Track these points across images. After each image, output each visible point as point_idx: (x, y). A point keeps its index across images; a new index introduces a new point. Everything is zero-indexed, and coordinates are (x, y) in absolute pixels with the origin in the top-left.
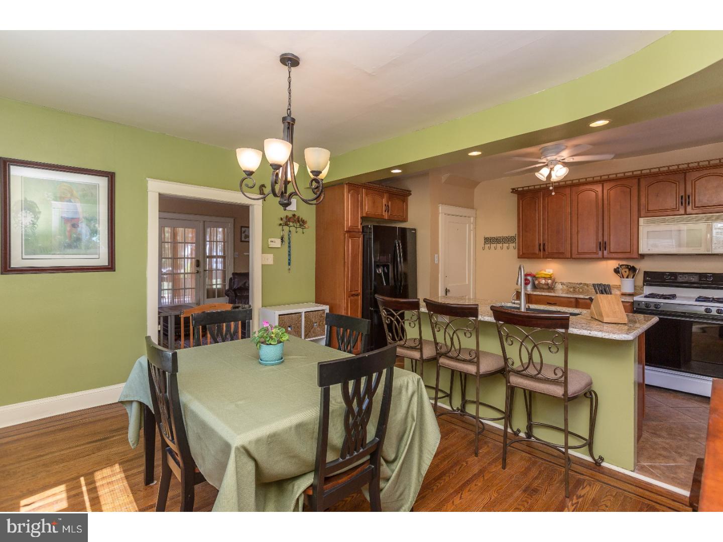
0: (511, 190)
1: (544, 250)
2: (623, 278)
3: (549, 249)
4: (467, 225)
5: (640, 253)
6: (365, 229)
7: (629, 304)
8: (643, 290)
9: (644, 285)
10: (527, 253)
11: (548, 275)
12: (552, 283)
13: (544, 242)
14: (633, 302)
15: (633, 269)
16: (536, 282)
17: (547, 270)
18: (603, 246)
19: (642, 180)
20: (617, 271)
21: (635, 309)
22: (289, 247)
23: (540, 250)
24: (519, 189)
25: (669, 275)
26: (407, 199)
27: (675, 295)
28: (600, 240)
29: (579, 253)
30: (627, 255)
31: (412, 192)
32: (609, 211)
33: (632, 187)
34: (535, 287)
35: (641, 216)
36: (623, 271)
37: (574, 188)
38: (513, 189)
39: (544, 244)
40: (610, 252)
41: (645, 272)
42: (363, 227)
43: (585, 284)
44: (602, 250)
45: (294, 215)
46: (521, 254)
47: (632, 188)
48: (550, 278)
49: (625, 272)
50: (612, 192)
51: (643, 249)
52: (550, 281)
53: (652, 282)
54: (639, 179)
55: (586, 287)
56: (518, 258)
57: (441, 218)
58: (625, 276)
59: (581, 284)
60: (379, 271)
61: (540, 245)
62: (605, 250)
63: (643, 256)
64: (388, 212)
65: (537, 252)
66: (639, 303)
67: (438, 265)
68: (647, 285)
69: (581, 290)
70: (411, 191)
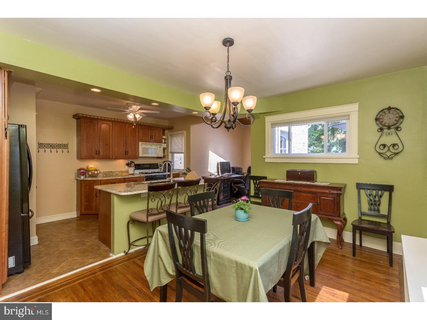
1: (99, 154)
3: (102, 154)
5: (139, 156)
10: (87, 156)
23: (96, 154)
25: (142, 165)
28: (125, 150)
29: (116, 156)
30: (135, 157)
35: (140, 141)
39: (99, 151)
40: (129, 156)
44: (126, 155)
47: (136, 129)
54: (139, 126)
59: (109, 172)
61: (96, 151)
69: (109, 175)
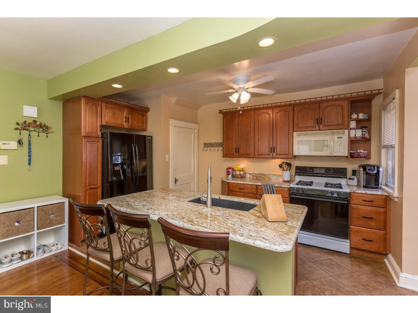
0: (219, 112)
1: (238, 152)
2: (284, 170)
3: (241, 151)
4: (193, 134)
5: (294, 155)
6: (104, 135)
7: (288, 189)
8: (295, 178)
9: (295, 175)
10: (228, 154)
11: (241, 168)
12: (244, 173)
13: (238, 147)
14: (289, 188)
15: (289, 165)
16: (234, 173)
17: (241, 165)
18: (273, 150)
19: (295, 107)
20: (280, 166)
21: (291, 192)
22: (30, 149)
23: (236, 152)
24: (224, 111)
25: (309, 169)
26: (147, 114)
27: (313, 182)
28: (271, 146)
29: (259, 155)
30: (286, 156)
31: (150, 110)
32: (276, 127)
33: (289, 111)
34: (233, 176)
35: (295, 131)
36: (284, 166)
37: (256, 111)
38: (220, 111)
39: (239, 148)
40: (277, 154)
41: (296, 167)
42: (102, 134)
43: (263, 174)
44: (272, 153)
45: (35, 121)
46: (225, 154)
47: (289, 113)
48: (242, 170)
49: (285, 167)
50: (278, 114)
51: (296, 153)
52: (242, 173)
53: (299, 173)
54: (294, 107)
55: (263, 176)
56: (223, 157)
57: (171, 128)
58: (285, 170)
59: (261, 174)
60: (117, 169)
61: (236, 149)
62: (274, 152)
63: (295, 157)
64: (128, 122)
65: (234, 152)
66: (293, 188)
67: (168, 162)
68: (297, 175)
70: (149, 108)
